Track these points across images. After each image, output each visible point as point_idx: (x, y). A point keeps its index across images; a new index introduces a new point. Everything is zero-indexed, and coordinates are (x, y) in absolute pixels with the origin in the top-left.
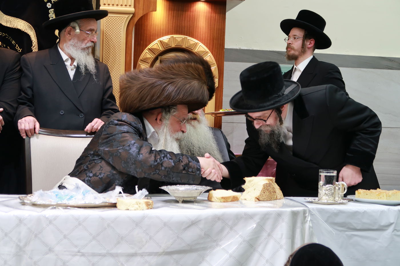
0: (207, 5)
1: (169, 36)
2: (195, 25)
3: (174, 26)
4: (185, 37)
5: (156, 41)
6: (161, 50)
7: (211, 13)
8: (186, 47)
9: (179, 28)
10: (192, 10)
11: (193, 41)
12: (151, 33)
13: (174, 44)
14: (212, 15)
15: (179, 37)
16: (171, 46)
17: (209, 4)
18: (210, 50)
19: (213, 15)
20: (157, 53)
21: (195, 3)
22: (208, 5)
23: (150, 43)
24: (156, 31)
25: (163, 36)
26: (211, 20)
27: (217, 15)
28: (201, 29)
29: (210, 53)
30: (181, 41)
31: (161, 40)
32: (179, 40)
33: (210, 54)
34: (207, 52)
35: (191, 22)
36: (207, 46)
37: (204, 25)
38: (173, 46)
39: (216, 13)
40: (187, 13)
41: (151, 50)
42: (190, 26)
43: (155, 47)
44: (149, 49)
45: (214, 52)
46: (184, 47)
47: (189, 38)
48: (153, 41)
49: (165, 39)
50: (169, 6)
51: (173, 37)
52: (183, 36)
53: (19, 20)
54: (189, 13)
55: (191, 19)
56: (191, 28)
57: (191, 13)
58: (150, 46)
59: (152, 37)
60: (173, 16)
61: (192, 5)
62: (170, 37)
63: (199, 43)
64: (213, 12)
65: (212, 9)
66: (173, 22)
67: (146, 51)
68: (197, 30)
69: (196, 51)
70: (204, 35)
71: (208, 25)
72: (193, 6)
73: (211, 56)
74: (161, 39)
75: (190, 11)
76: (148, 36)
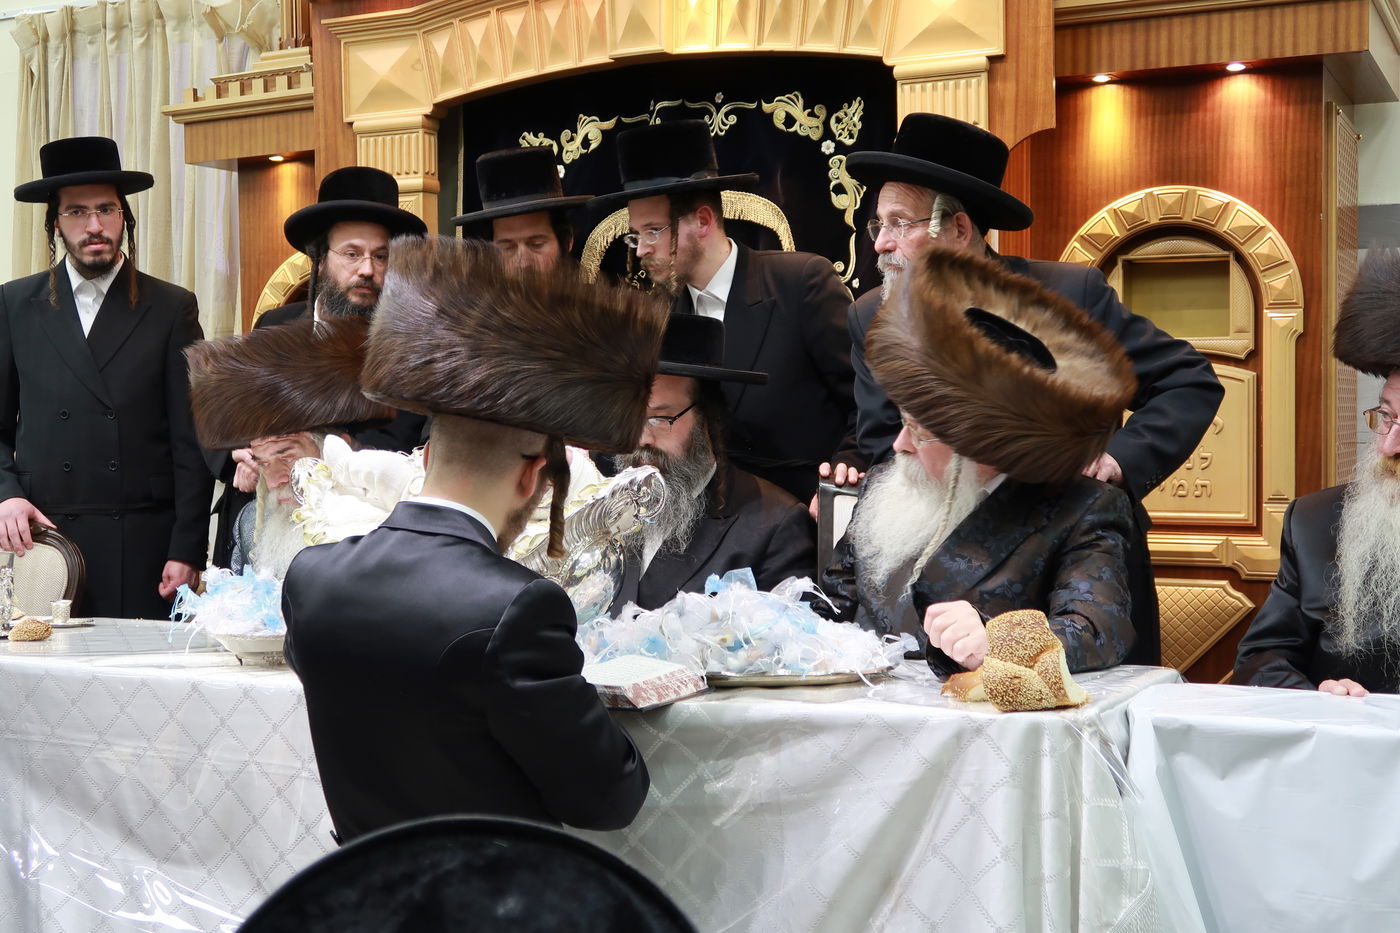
0: (1258, 82)
1: (1141, 194)
2: (1221, 150)
3: (1155, 161)
4: (1189, 190)
5: (1103, 213)
6: (1117, 238)
7: (1273, 104)
8: (1195, 220)
9: (1173, 166)
10: (1209, 105)
11: (1215, 197)
12: (1087, 189)
13: (1157, 213)
14: (1277, 109)
15: (1169, 193)
16: (1147, 222)
17: (1266, 78)
18: (1272, 222)
19: (1281, 110)
20: (1107, 246)
21: (1219, 82)
22: (1261, 80)
23: (1086, 220)
24: (1101, 182)
25: (1123, 194)
26: (1272, 126)
27: (1291, 108)
28: (1240, 158)
29: (1270, 230)
30: (1175, 202)
31: (1116, 207)
32: (1170, 200)
33: (1273, 233)
34: (1262, 228)
35: (1208, 142)
36: (1262, 212)
37: (1251, 145)
38: (1154, 221)
39: (1288, 104)
40: (1193, 115)
41: (1089, 241)
42: (1205, 154)
43: (1097, 230)
44: (1082, 236)
45: (1286, 227)
46: (1187, 219)
47: (1201, 190)
48: (1092, 215)
49: (1129, 202)
50: (1139, 102)
51: (1151, 193)
52: (1183, 189)
53: (753, 197)
54: (1201, 114)
55: (1208, 133)
56: (1209, 162)
57: (1209, 115)
58: (1082, 231)
59: (1090, 202)
60: (1153, 132)
61: (1210, 90)
62: (1142, 196)
63: (1236, 204)
64: (1277, 101)
65: (1274, 92)
66: (1152, 150)
67: (1074, 244)
68: (1228, 164)
69: (1225, 229)
70: (1251, 178)
71: (1264, 144)
72: (1214, 93)
73: (1274, 238)
74: (1116, 204)
75: (1206, 110)
76: (1078, 199)
